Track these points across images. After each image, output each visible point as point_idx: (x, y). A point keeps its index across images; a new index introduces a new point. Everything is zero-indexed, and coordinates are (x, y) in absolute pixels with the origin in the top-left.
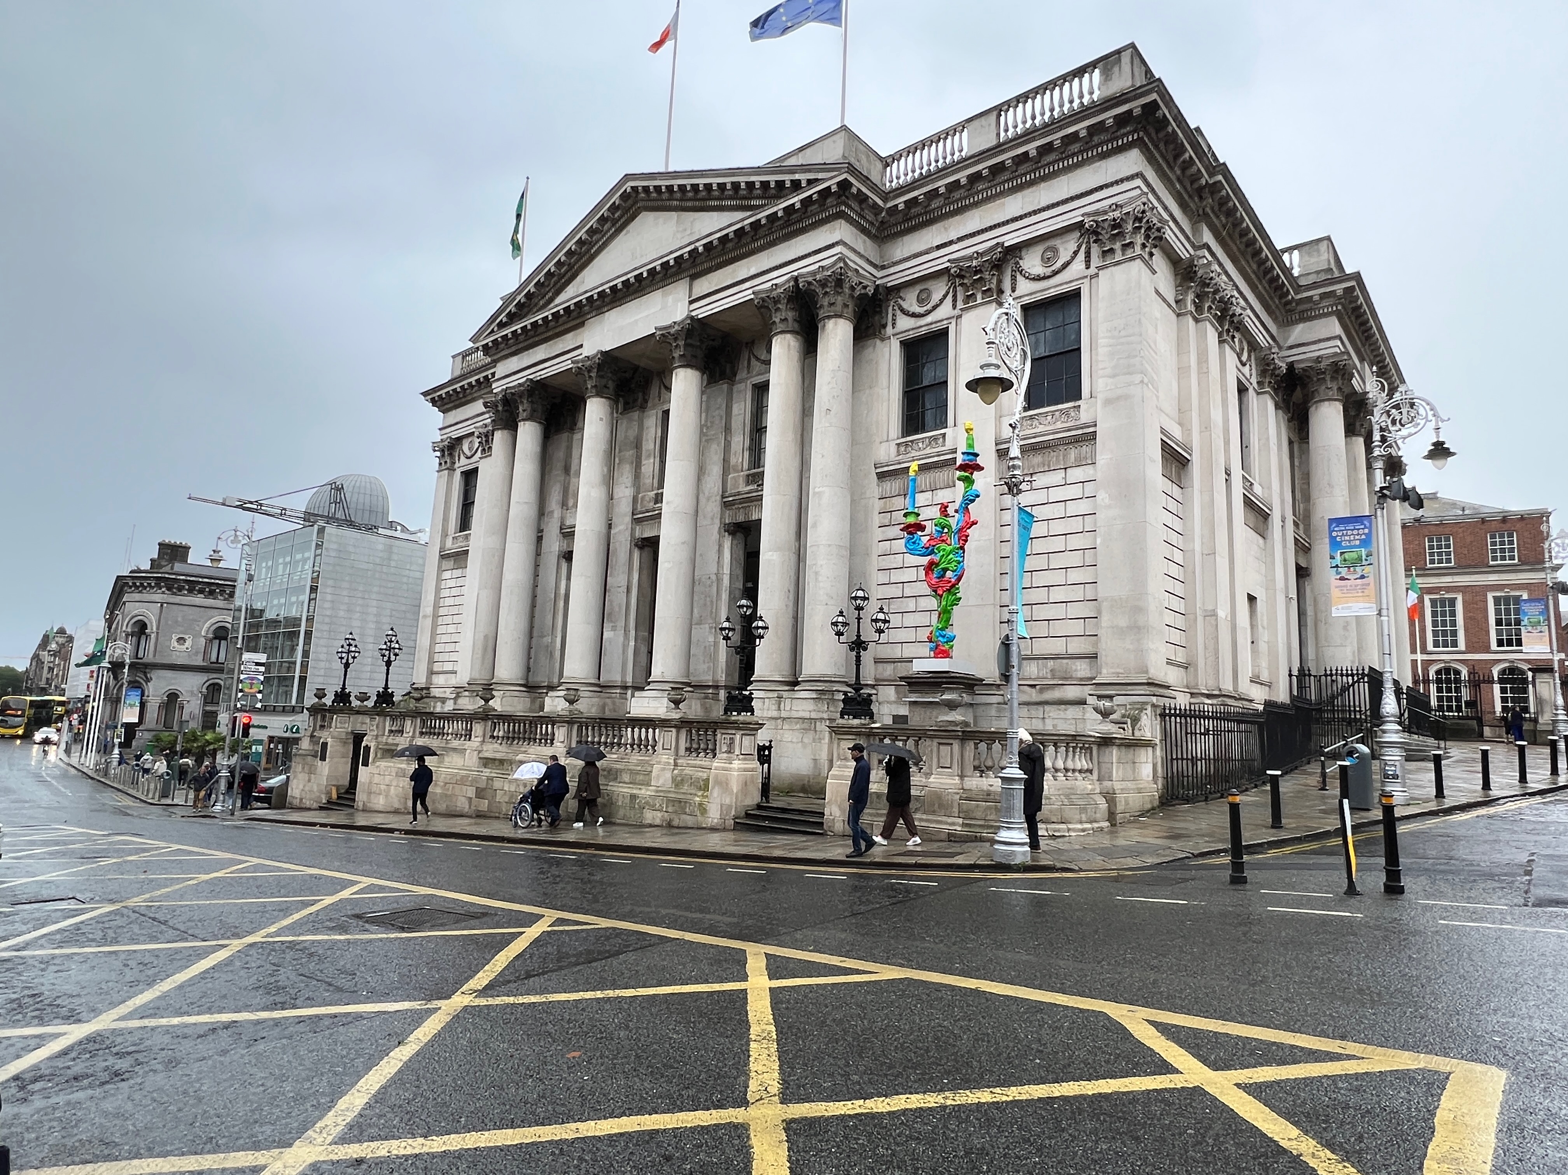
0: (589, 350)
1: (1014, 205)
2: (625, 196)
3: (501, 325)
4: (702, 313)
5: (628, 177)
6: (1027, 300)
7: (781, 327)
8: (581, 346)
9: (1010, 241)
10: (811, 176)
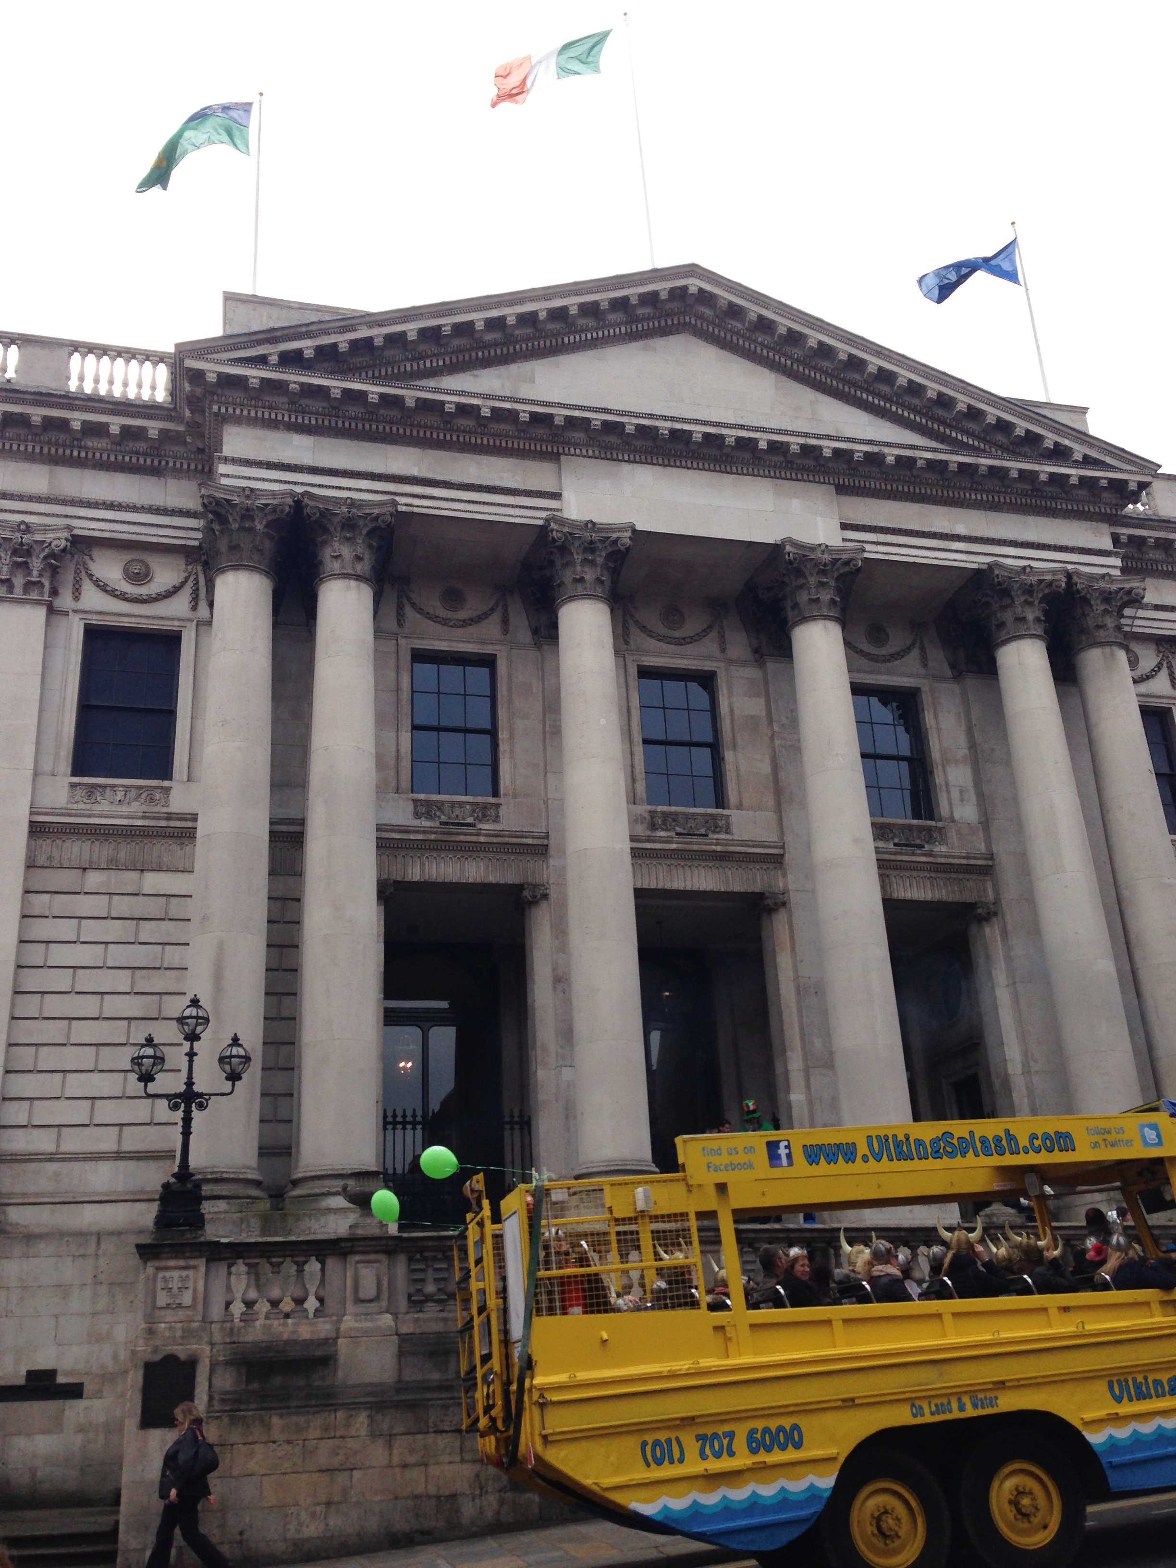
0: (581, 511)
2: (678, 294)
3: (292, 359)
4: (868, 551)
5: (693, 270)
8: (557, 496)
10: (1094, 454)
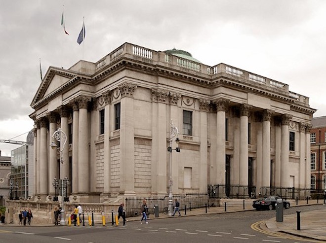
0: (49, 111)
1: (111, 80)
2: (51, 71)
3: (35, 102)
4: (64, 104)
6: (115, 104)
7: (74, 110)
8: (48, 109)
9: (111, 89)
